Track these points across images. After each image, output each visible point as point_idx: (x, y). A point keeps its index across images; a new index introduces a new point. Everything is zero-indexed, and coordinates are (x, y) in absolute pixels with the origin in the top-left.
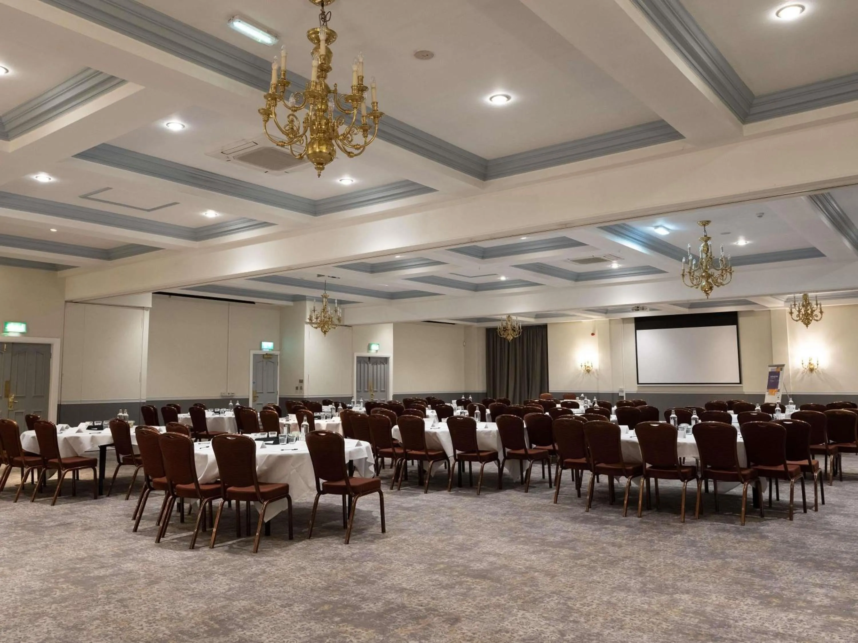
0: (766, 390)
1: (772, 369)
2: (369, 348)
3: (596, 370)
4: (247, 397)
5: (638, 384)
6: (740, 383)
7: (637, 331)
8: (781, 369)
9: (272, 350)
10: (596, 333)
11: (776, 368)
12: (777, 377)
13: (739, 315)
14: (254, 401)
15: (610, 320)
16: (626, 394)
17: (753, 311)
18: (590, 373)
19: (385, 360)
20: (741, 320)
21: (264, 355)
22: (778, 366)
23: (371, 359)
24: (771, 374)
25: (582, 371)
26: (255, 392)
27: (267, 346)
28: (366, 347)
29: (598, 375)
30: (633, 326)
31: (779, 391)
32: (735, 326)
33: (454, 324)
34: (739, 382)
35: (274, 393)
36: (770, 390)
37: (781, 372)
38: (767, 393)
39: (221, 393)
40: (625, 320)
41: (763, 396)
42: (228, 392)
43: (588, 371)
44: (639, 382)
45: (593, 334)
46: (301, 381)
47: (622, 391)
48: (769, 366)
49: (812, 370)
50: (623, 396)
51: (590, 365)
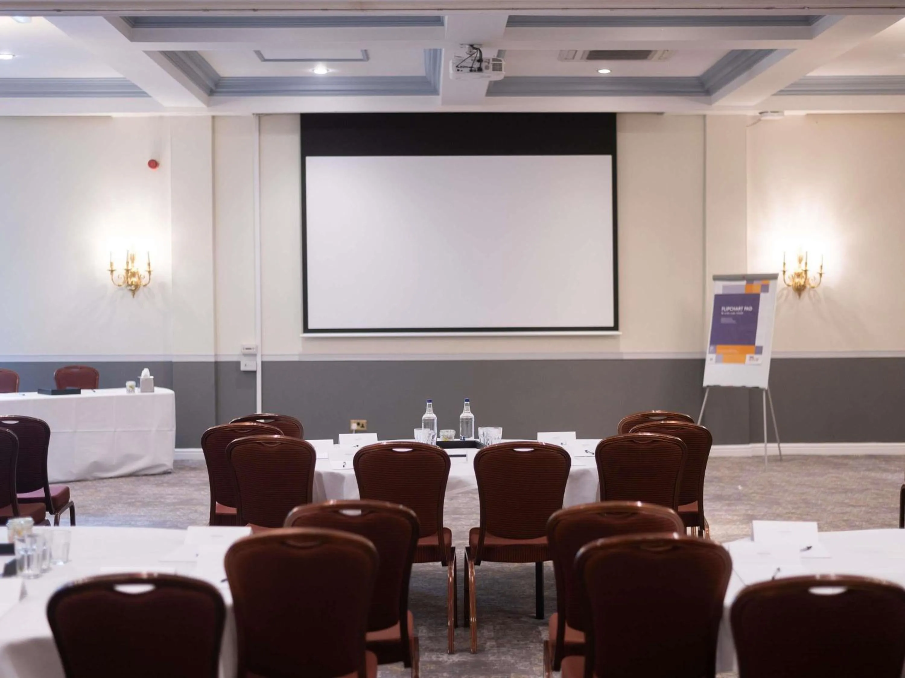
0: (708, 346)
1: (724, 287)
3: (163, 285)
5: (306, 329)
6: (616, 328)
7: (309, 160)
8: (765, 289)
10: (165, 162)
11: (744, 283)
12: (749, 309)
13: (620, 124)
15: (214, 118)
16: (265, 364)
18: (142, 293)
20: (625, 139)
22: (750, 279)
24: (723, 300)
29: (168, 301)
30: (293, 141)
31: (759, 350)
32: (608, 158)
34: (611, 324)
36: (722, 349)
37: (763, 296)
38: (711, 356)
40: (267, 122)
41: (701, 364)
44: (311, 326)
45: (153, 164)
47: (250, 354)
48: (717, 278)
49: (800, 290)
50: (254, 373)
51: (140, 267)
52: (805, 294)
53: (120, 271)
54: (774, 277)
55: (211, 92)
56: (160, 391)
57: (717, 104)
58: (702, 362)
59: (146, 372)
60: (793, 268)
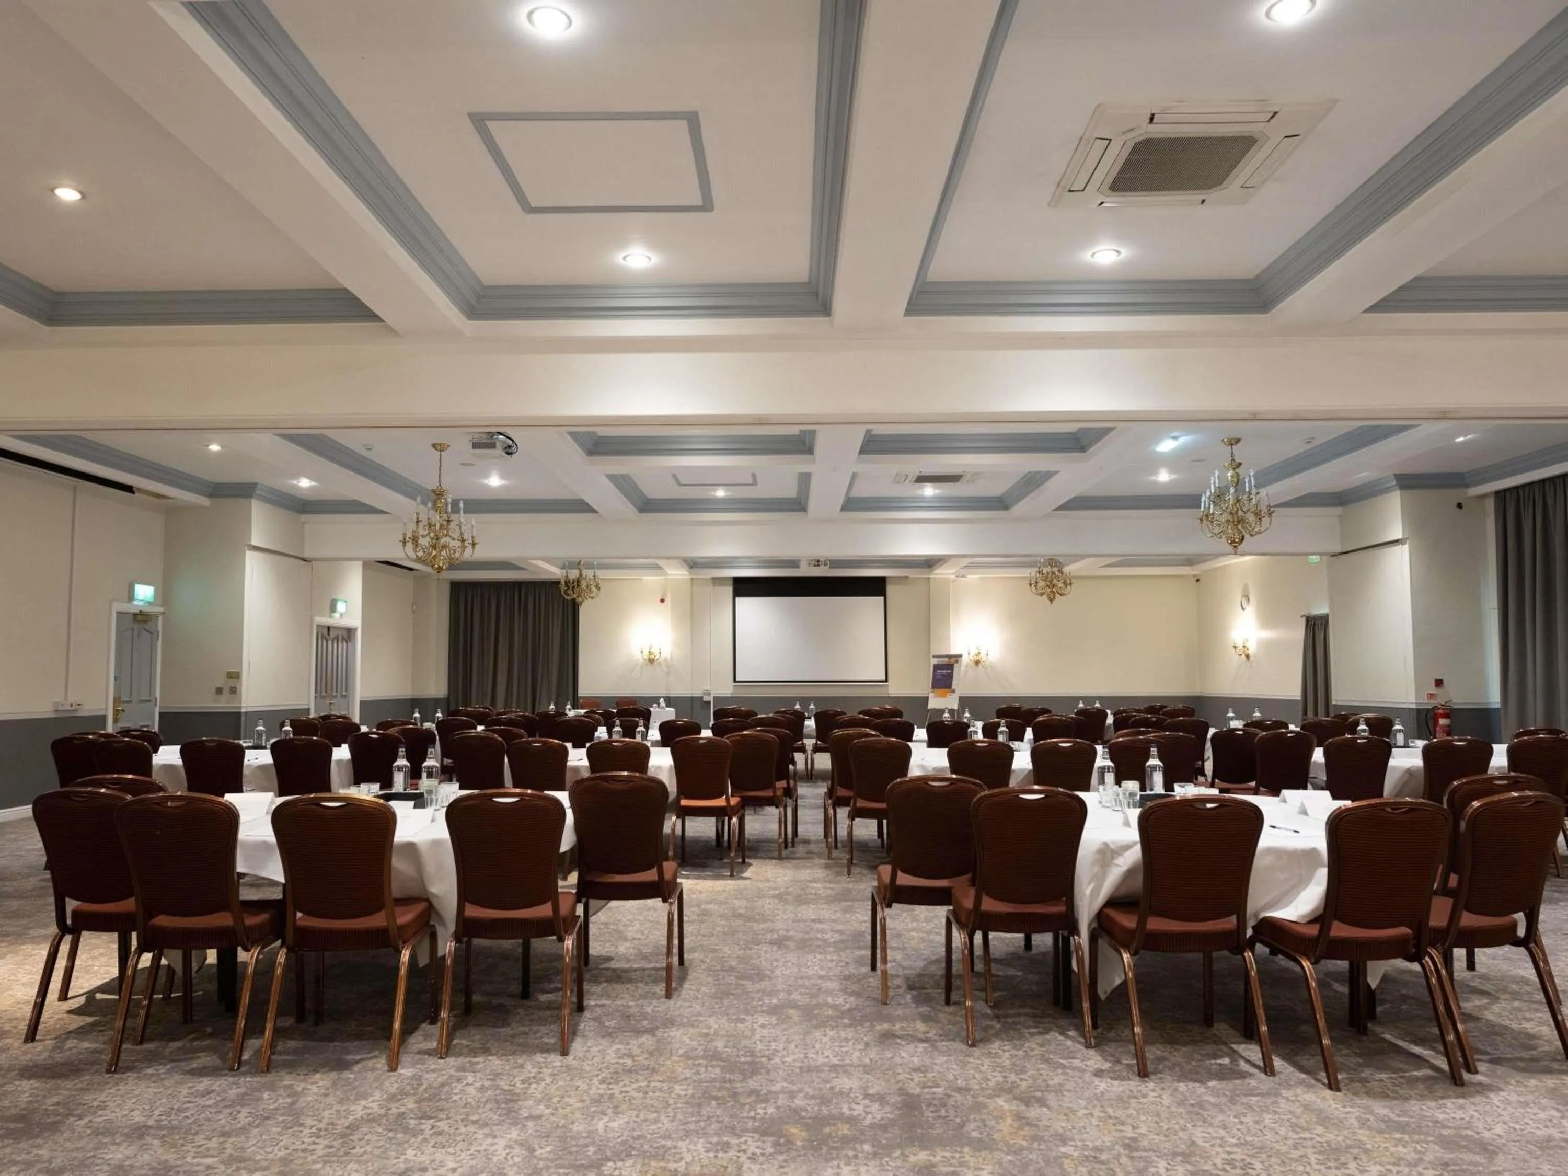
0: (930, 690)
1: (937, 661)
2: (333, 609)
3: (666, 660)
4: (102, 713)
5: (735, 681)
6: (886, 681)
7: (737, 599)
8: (957, 662)
9: (150, 603)
10: (668, 600)
11: (947, 659)
12: (949, 671)
13: (888, 581)
14: (116, 720)
15: (692, 579)
16: (714, 698)
17: (907, 577)
18: (655, 663)
19: (349, 633)
20: (890, 589)
21: (135, 615)
22: (950, 657)
23: (331, 630)
24: (936, 667)
25: (641, 661)
26: (117, 701)
27: (144, 593)
28: (328, 604)
29: (668, 667)
30: (729, 590)
32: (882, 598)
33: (411, 569)
34: (884, 679)
35: (149, 701)
36: (937, 691)
37: (956, 665)
38: (931, 695)
39: (56, 704)
40: (717, 581)
41: (926, 699)
42: (70, 700)
43: (651, 661)
44: (737, 679)
45: (662, 601)
46: (235, 676)
47: (708, 693)
48: (934, 657)
49: (977, 663)
50: (709, 702)
51: (655, 651)
52: (980, 666)
53: (646, 653)
54: (960, 656)
55: (691, 567)
56: (668, 709)
57: (935, 572)
58: (927, 698)
59: (662, 700)
60: (974, 652)
